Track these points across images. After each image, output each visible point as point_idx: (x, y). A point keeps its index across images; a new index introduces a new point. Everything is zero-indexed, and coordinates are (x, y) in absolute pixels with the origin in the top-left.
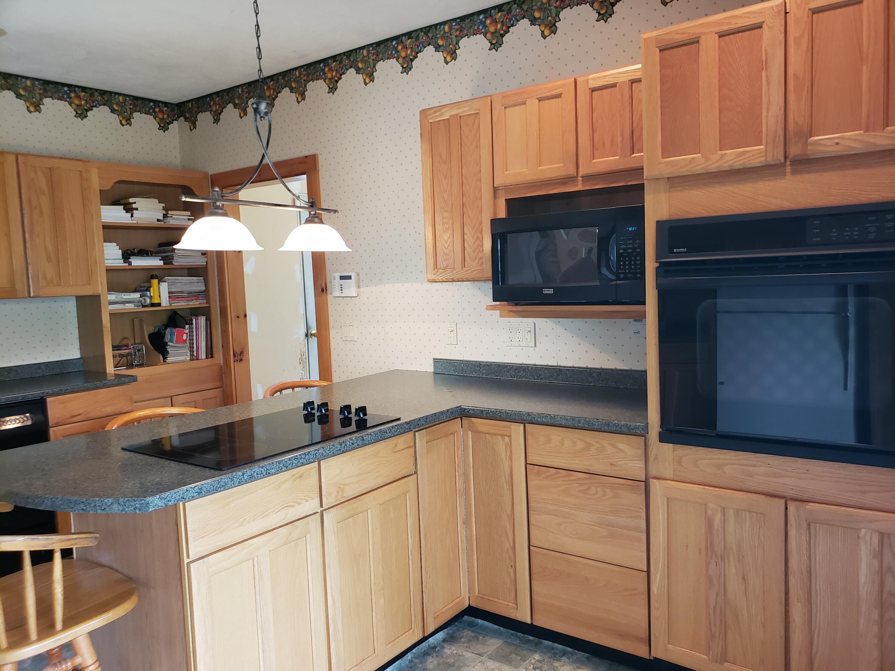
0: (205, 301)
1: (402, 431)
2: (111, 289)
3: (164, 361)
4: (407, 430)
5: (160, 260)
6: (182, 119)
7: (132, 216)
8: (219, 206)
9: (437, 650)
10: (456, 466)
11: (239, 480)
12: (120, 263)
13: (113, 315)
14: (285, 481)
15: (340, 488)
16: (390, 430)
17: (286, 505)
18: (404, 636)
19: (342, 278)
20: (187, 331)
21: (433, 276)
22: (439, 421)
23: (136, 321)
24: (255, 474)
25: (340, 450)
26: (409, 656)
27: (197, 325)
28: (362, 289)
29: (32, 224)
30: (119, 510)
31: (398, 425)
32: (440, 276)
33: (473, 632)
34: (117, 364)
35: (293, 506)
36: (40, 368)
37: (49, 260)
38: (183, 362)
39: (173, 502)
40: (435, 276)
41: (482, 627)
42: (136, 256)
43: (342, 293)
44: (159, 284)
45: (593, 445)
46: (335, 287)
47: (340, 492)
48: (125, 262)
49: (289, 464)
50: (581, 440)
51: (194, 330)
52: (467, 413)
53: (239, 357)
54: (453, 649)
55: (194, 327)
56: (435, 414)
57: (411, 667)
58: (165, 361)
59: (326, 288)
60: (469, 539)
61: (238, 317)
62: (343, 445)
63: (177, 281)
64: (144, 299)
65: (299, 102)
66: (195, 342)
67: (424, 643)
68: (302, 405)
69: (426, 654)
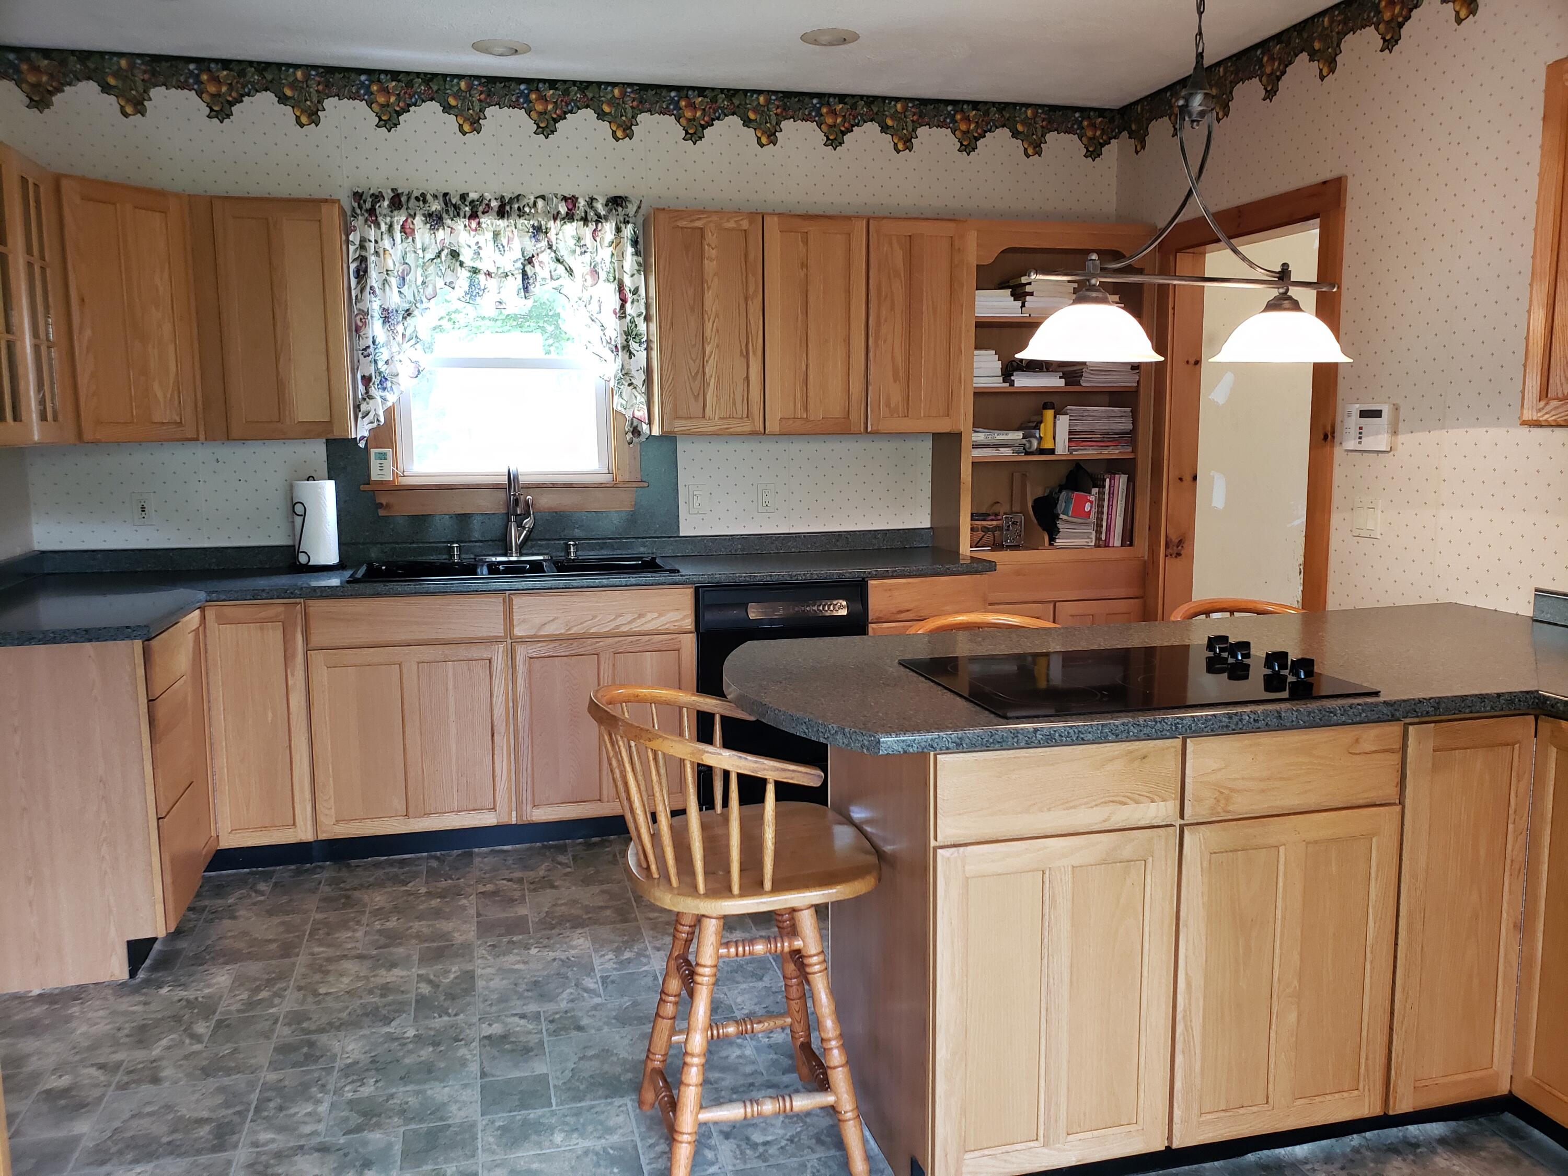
0: (1130, 449)
1: (1375, 717)
2: (979, 423)
3: (1051, 544)
4: (1386, 718)
5: (1060, 378)
6: (1125, 134)
7: (1023, 305)
8: (1094, 285)
9: (1419, 1150)
10: (1511, 812)
11: (1027, 739)
12: (997, 383)
13: (977, 465)
14: (1112, 759)
15: (1222, 793)
16: (1345, 710)
17: (1111, 799)
18: (1336, 1095)
19: (1364, 414)
20: (1092, 498)
21: (1535, 413)
22: (1471, 712)
23: (1017, 475)
24: (1057, 735)
25: (1227, 726)
26: (1355, 1140)
27: (1112, 489)
28: (1401, 438)
29: (878, 323)
30: (843, 743)
31: (1366, 704)
32: (1553, 413)
33: (1513, 1147)
34: (979, 542)
35: (1125, 804)
36: (875, 538)
37: (896, 378)
38: (1081, 548)
39: (915, 749)
40: (1539, 415)
41: (1537, 1147)
42: (1023, 371)
43: (1360, 443)
44: (1055, 417)
46: (1348, 430)
47: (1223, 802)
48: (1004, 381)
49: (1122, 732)
51: (1106, 497)
52: (1550, 708)
53: (1175, 548)
54: (1454, 1162)
55: (1107, 492)
56: (1463, 698)
57: (1352, 1161)
58: (1053, 545)
59: (1333, 432)
60: (1525, 963)
61: (1181, 479)
62: (1235, 719)
63: (1086, 414)
64: (1030, 442)
65: (1322, 78)
66: (1105, 517)
67: (1395, 1129)
68: (1206, 641)
69: (1394, 1150)
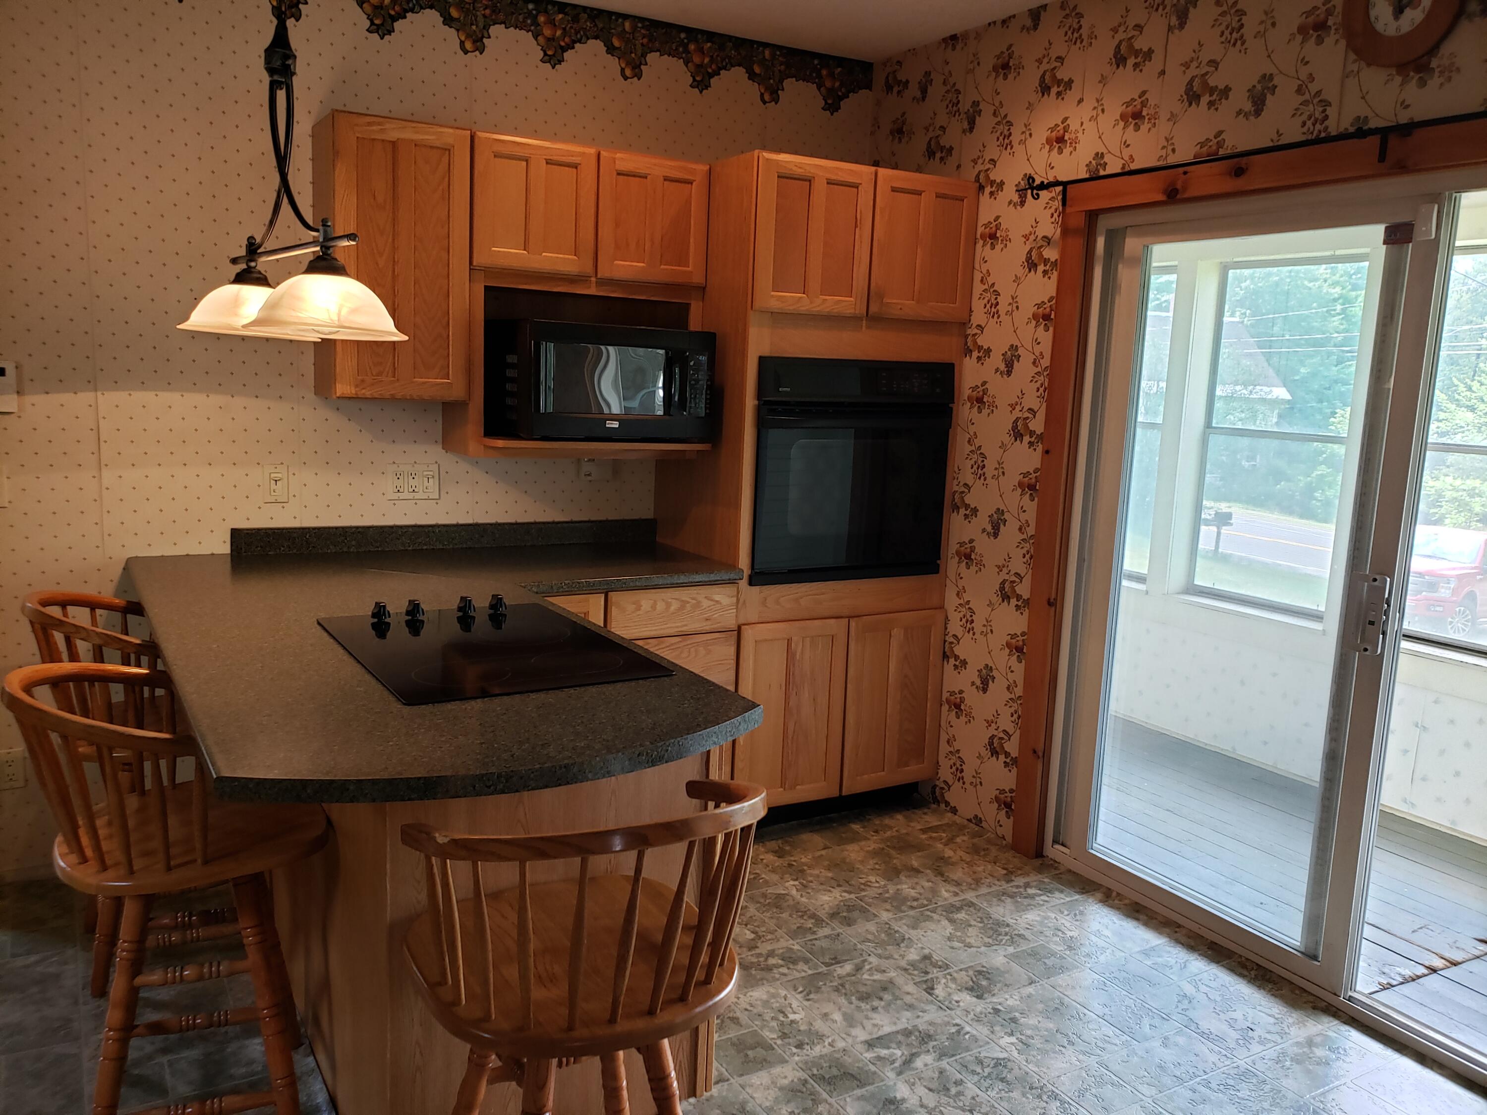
45: (688, 602)
50: (676, 599)
